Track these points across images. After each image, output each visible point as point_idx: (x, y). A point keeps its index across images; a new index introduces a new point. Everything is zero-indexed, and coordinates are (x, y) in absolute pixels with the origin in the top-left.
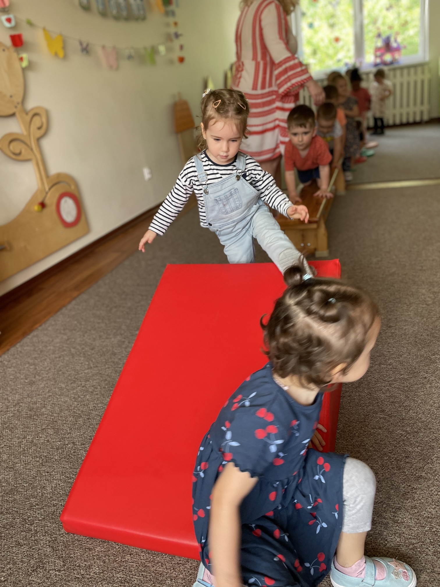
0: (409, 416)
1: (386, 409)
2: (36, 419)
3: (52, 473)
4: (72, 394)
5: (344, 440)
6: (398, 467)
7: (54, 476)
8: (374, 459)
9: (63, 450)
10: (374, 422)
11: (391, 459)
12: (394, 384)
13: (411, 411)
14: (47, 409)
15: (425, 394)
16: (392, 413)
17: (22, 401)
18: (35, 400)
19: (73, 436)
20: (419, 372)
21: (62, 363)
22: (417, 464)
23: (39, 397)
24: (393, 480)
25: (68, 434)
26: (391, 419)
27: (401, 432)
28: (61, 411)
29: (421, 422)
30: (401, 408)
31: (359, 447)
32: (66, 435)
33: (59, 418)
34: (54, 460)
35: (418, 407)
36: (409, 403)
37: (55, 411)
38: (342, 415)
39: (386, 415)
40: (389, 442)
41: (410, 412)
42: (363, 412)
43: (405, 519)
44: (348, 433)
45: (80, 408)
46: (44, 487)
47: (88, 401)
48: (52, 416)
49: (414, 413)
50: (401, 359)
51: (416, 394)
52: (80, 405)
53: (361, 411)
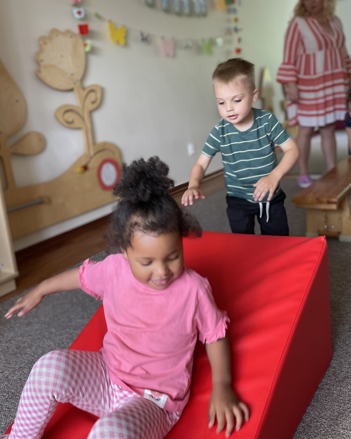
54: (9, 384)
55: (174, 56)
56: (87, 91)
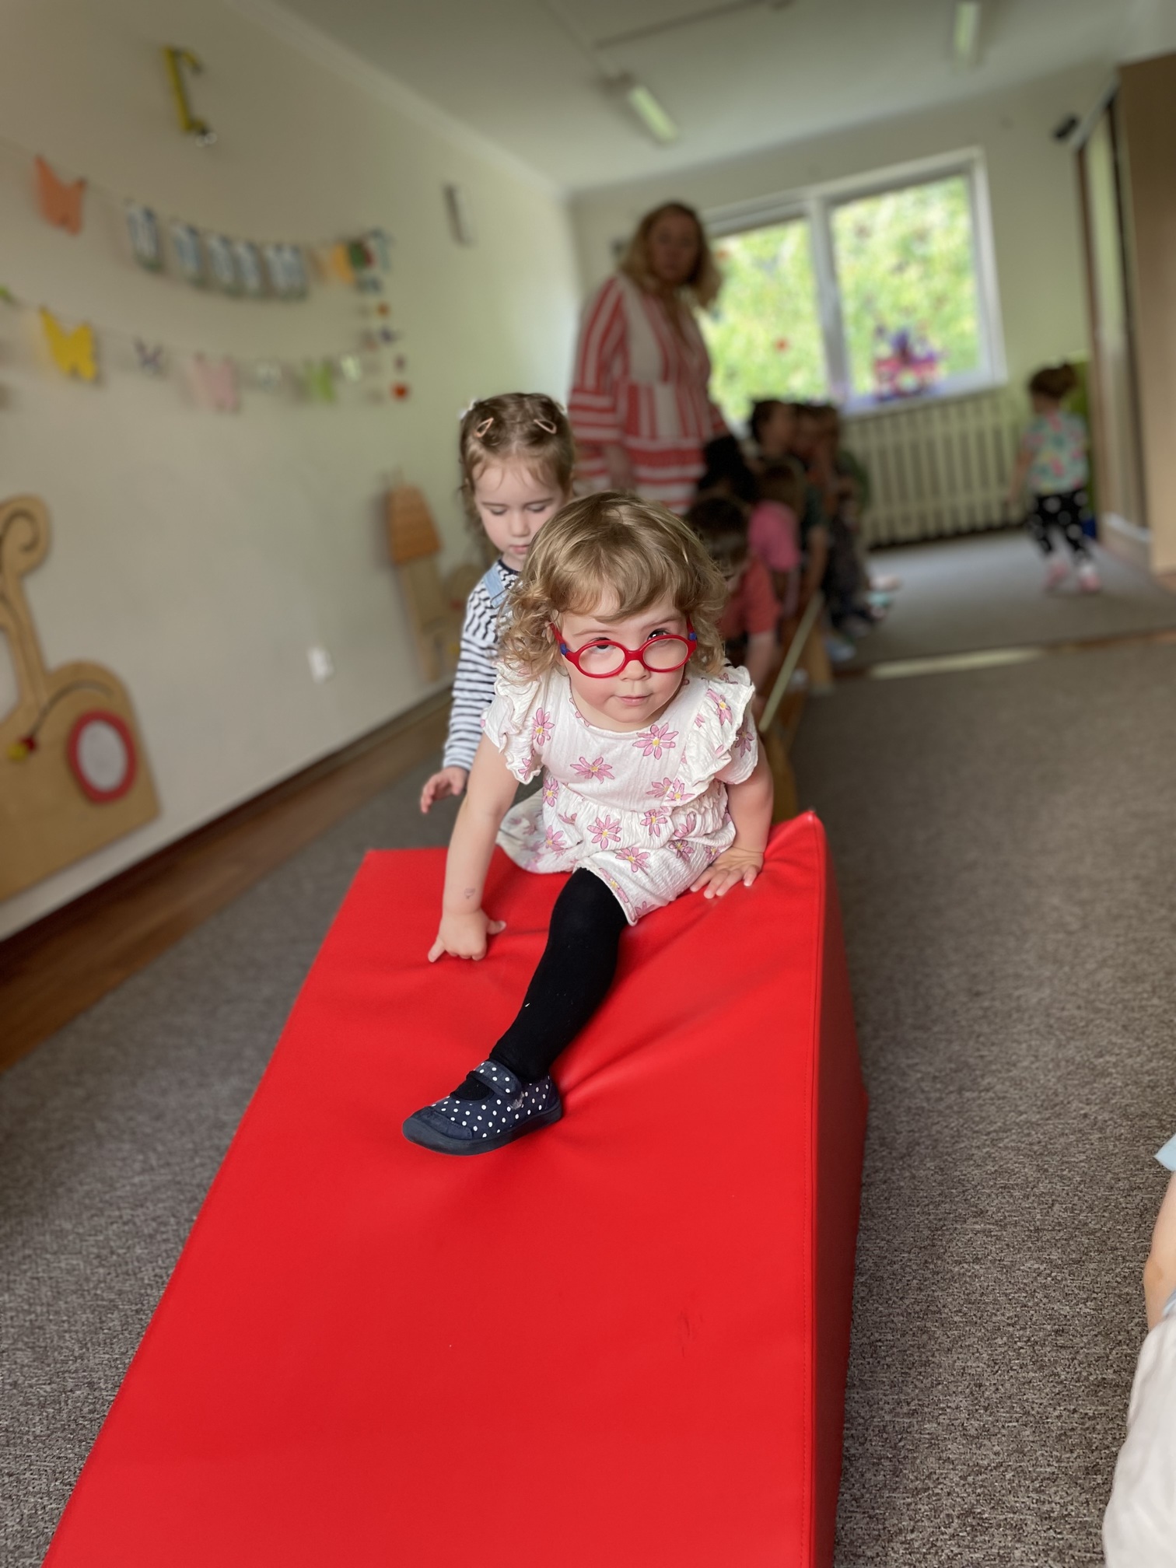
0: (1051, 1219)
1: (988, 1208)
3: (22, 1477)
4: (93, 1246)
5: (880, 1301)
6: (1037, 1361)
7: (29, 1484)
8: (969, 1346)
9: (57, 1407)
10: (959, 1244)
11: (1016, 1342)
12: (1002, 1139)
13: (1057, 1207)
14: (15, 1294)
15: (1088, 1160)
16: (1005, 1217)
19: (91, 1364)
20: (1069, 1103)
22: (1088, 1349)
24: (1027, 1400)
25: (75, 1361)
26: (1004, 1233)
27: (1036, 1266)
28: (58, 1295)
29: (1088, 1234)
30: (1030, 1201)
31: (923, 1319)
32: (71, 1362)
33: (51, 1317)
34: (31, 1438)
35: (1075, 1195)
36: (1049, 1186)
38: (868, 1233)
39: (989, 1224)
40: (1006, 1295)
41: (1055, 1208)
42: (926, 1222)
43: (1071, 1507)
44: (890, 1281)
45: (113, 1284)
47: (138, 1262)
49: (1066, 1210)
50: (1014, 1073)
51: (1065, 1159)
52: (114, 1274)
53: (921, 1219)
55: (237, 407)
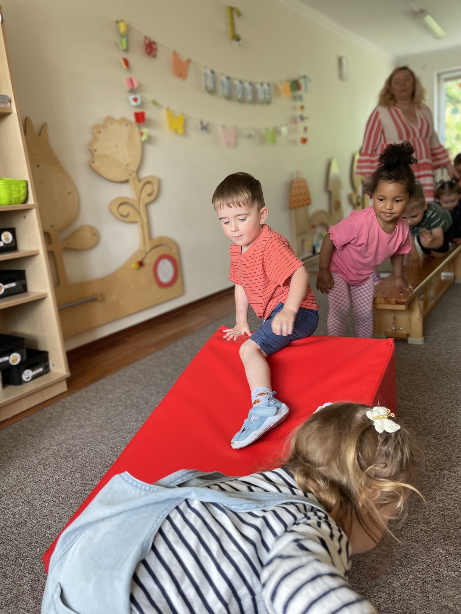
0: (457, 533)
1: (432, 522)
2: (70, 461)
3: (61, 516)
4: (111, 443)
6: (422, 589)
7: (62, 519)
8: (397, 575)
10: (412, 533)
12: (451, 495)
14: (83, 453)
17: (65, 442)
18: (77, 443)
21: (115, 412)
22: (447, 591)
23: (81, 440)
24: (410, 604)
26: (434, 534)
27: (441, 551)
28: (95, 457)
30: (451, 524)
34: (69, 503)
37: (89, 457)
39: (429, 528)
40: (422, 559)
46: (50, 527)
48: (85, 460)
52: (113, 455)
54: (59, 488)
55: (236, 146)
56: (143, 182)
